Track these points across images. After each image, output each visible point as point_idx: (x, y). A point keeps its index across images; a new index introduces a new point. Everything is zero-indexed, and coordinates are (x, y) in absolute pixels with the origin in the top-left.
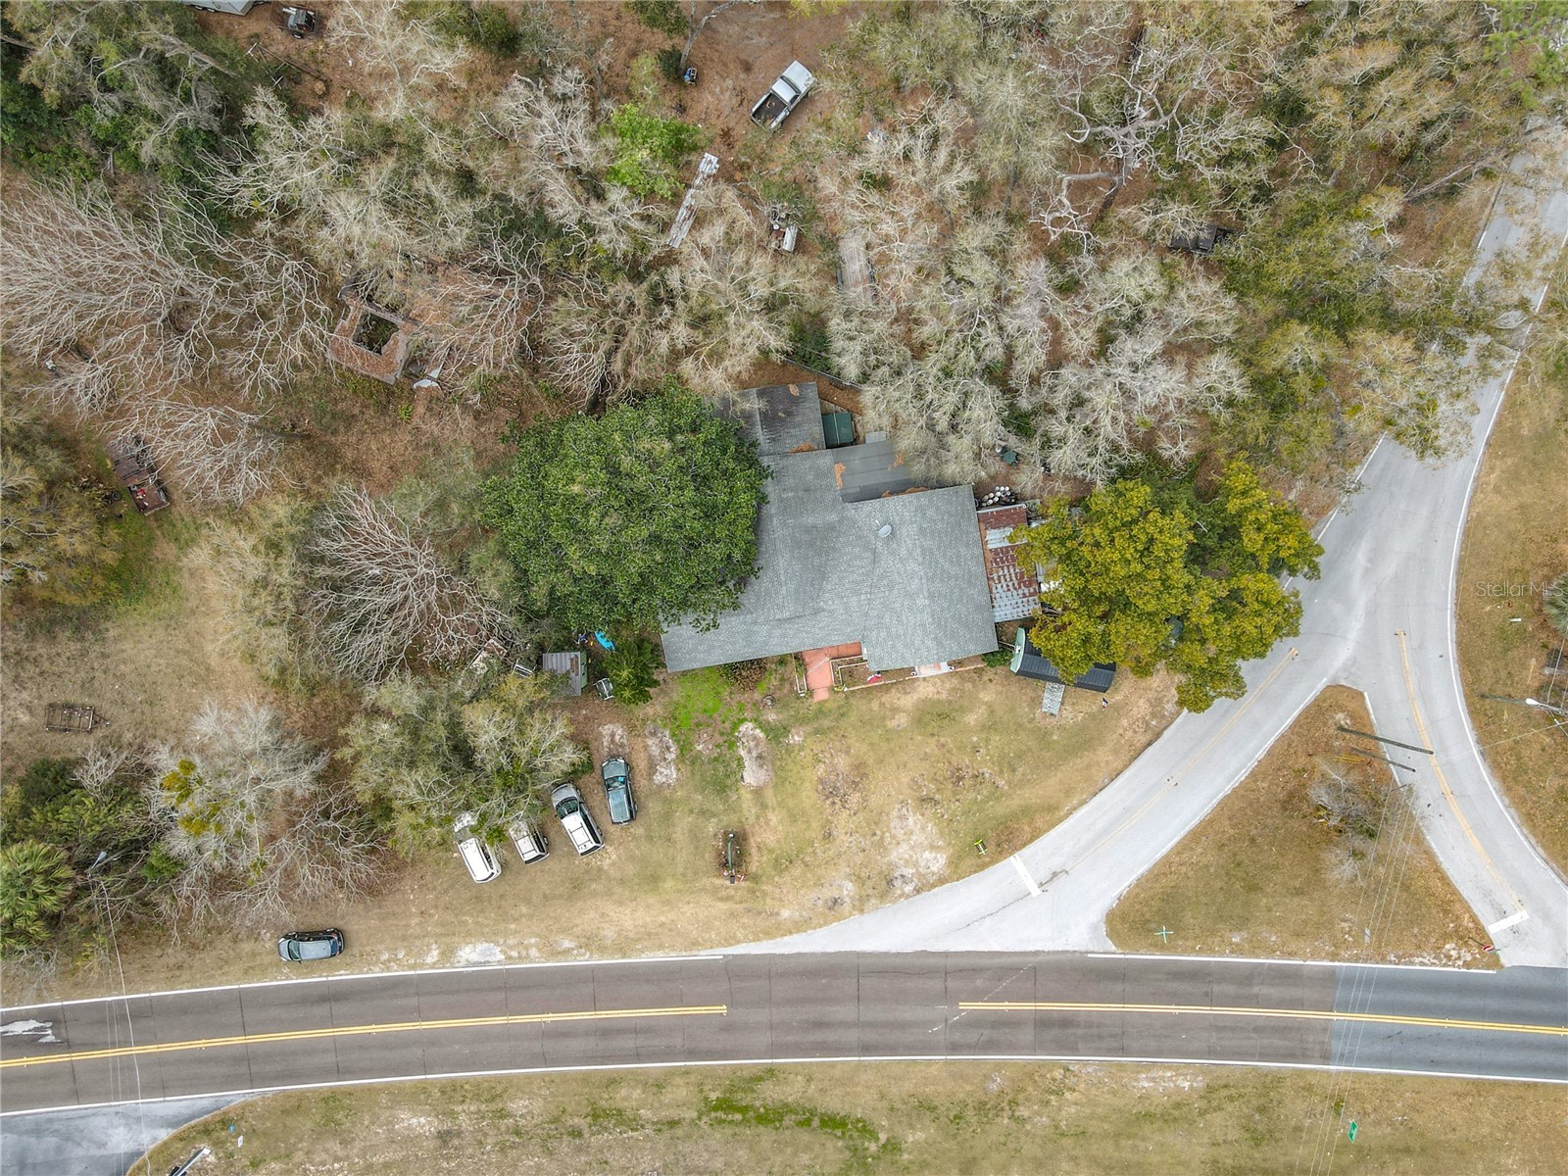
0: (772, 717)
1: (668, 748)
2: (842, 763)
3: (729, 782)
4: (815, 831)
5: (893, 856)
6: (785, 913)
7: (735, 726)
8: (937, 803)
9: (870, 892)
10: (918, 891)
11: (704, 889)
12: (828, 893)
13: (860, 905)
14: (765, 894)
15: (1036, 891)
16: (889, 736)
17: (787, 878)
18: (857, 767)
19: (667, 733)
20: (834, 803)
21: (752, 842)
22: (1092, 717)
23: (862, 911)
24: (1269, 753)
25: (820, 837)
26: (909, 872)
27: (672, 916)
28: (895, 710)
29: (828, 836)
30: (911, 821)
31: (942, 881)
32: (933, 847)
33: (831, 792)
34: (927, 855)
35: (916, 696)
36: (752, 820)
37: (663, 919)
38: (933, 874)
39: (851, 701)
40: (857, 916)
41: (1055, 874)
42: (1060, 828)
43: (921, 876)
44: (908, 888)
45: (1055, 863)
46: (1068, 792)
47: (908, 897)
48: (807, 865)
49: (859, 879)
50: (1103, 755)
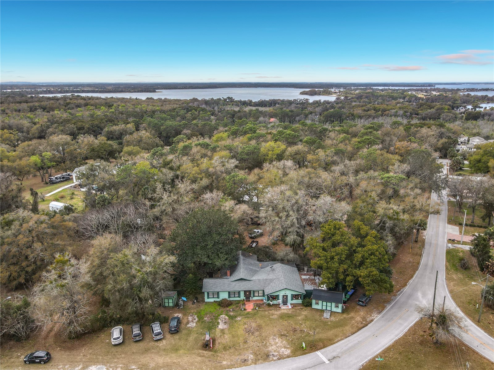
0: (232, 314)
1: (195, 319)
2: (254, 325)
3: (213, 327)
4: (241, 340)
5: (270, 349)
6: (225, 363)
7: (219, 316)
8: (287, 336)
9: (260, 358)
10: (279, 359)
11: (195, 353)
12: (243, 357)
13: (255, 362)
14: (218, 356)
15: (327, 362)
16: (271, 320)
17: (228, 352)
18: (259, 326)
19: (196, 316)
20: (249, 334)
21: (217, 342)
22: (342, 320)
23: (256, 364)
24: (409, 330)
25: (243, 342)
26: (276, 354)
27: (179, 360)
28: (273, 314)
29: (246, 342)
30: (277, 340)
31: (288, 357)
32: (285, 347)
33: (249, 332)
34: (283, 349)
35: (280, 312)
36: (218, 336)
37: (175, 361)
38: (285, 355)
39: (259, 312)
40: (253, 365)
41: (334, 358)
42: (334, 345)
43: (280, 355)
44: (275, 358)
45: (335, 354)
46: (336, 336)
47: (274, 361)
48: (236, 349)
49: (255, 354)
50: (348, 328)
